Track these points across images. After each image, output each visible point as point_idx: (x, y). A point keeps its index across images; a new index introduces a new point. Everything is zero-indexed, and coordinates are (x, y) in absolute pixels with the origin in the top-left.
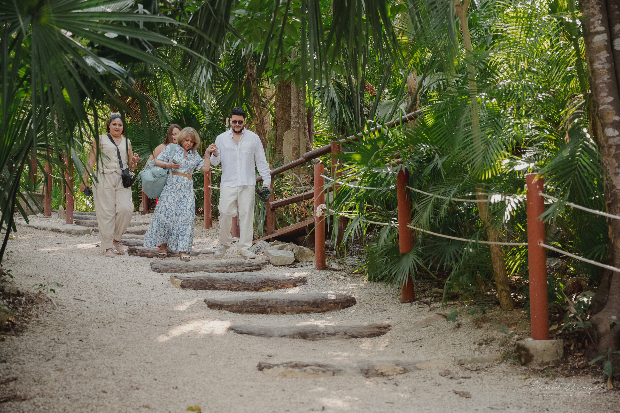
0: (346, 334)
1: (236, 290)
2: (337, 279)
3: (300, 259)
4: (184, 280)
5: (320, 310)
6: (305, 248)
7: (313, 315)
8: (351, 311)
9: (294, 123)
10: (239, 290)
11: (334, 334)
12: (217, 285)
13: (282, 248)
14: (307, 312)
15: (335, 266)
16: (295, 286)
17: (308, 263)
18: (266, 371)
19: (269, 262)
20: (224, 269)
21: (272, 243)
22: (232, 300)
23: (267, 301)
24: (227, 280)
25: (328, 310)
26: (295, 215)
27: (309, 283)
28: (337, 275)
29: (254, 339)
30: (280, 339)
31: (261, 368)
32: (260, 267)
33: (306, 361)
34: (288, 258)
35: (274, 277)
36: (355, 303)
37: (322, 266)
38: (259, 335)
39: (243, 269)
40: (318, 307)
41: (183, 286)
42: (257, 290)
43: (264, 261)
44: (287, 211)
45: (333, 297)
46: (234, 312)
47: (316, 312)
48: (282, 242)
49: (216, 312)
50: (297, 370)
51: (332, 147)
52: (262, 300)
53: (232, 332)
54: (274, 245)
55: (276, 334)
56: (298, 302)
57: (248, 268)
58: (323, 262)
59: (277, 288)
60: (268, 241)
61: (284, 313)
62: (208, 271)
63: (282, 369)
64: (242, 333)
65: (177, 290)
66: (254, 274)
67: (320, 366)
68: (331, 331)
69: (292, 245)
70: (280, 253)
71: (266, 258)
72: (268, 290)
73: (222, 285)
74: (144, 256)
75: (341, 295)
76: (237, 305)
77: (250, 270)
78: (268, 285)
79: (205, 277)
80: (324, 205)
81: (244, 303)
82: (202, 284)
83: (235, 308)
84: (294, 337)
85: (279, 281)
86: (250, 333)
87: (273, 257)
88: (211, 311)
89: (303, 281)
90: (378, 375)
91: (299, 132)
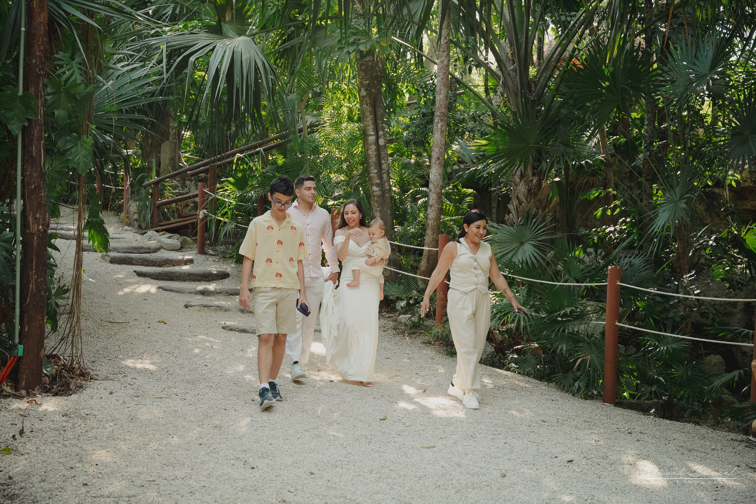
0: (227, 293)
1: (147, 266)
2: (214, 261)
3: (184, 246)
4: (112, 258)
5: (207, 279)
6: (188, 239)
7: (203, 282)
8: (226, 281)
9: (172, 139)
10: (149, 266)
11: (220, 293)
12: (134, 262)
13: (170, 237)
14: (199, 281)
15: (211, 252)
16: (186, 264)
17: (190, 249)
18: (189, 308)
19: (161, 247)
20: (130, 251)
21: (161, 233)
22: (152, 271)
23: (174, 273)
24: (141, 259)
25: (212, 280)
26: (173, 211)
27: (195, 263)
28: (214, 258)
29: (174, 294)
30: (189, 294)
31: (186, 306)
32: (156, 250)
33: (210, 304)
34: (176, 245)
35: (172, 258)
36: (229, 276)
37: (202, 251)
38: (177, 292)
39: (144, 251)
40: (206, 278)
41: (111, 262)
42: (160, 266)
43: (158, 247)
44: (168, 209)
45: (215, 272)
46: (153, 279)
47: (204, 281)
48: (169, 232)
49: (142, 279)
50: (206, 308)
51: (210, 169)
52: (171, 272)
53: (161, 289)
54: (163, 235)
55: (187, 291)
56: (194, 274)
57: (148, 251)
58: (203, 250)
59: (174, 266)
60: (158, 231)
61: (184, 281)
62: (119, 252)
63: (198, 308)
64: (166, 290)
65: (108, 264)
66: (153, 255)
67: (218, 307)
68: (219, 291)
69: (177, 236)
70: (169, 241)
71: (159, 244)
72: (168, 267)
73: (137, 262)
74: (63, 238)
75: (220, 271)
76: (155, 274)
77: (149, 253)
78: (168, 263)
79: (125, 256)
80: (205, 210)
81: (160, 274)
82: (124, 261)
83: (154, 276)
84: (197, 294)
85: (175, 261)
86: (171, 291)
87: (165, 244)
88: (139, 278)
89: (191, 261)
90: (248, 312)
91: (175, 146)
